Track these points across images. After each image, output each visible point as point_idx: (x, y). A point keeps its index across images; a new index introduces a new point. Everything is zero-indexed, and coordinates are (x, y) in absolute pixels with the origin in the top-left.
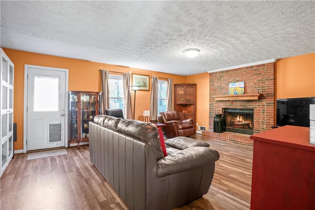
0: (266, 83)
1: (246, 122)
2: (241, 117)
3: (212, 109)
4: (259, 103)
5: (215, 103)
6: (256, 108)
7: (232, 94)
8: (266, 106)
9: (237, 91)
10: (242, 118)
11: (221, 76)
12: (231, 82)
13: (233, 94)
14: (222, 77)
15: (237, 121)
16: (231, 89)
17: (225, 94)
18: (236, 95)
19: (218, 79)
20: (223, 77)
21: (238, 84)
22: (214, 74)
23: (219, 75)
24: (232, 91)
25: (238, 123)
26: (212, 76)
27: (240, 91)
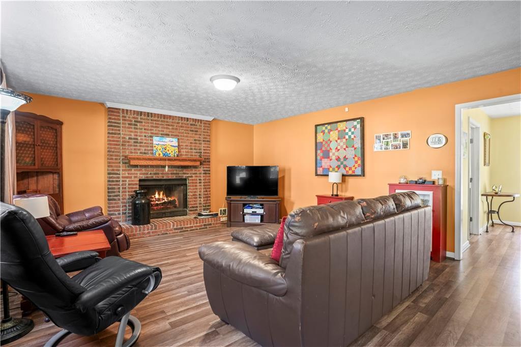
0: (203, 145)
1: (170, 199)
2: (161, 193)
3: (117, 181)
4: (195, 171)
5: (123, 170)
6: (192, 177)
7: (160, 154)
8: (203, 174)
9: (168, 151)
10: (163, 194)
11: (136, 120)
12: (157, 135)
13: (162, 155)
14: (140, 122)
15: (154, 200)
16: (157, 146)
17: (145, 153)
18: (167, 157)
19: (129, 124)
20: (142, 122)
21: (167, 139)
22: (121, 111)
23: (134, 118)
24: (160, 150)
25: (157, 202)
26: (116, 116)
27: (172, 152)
